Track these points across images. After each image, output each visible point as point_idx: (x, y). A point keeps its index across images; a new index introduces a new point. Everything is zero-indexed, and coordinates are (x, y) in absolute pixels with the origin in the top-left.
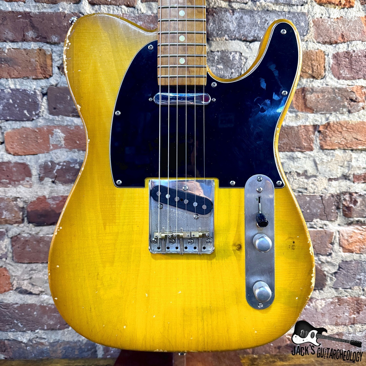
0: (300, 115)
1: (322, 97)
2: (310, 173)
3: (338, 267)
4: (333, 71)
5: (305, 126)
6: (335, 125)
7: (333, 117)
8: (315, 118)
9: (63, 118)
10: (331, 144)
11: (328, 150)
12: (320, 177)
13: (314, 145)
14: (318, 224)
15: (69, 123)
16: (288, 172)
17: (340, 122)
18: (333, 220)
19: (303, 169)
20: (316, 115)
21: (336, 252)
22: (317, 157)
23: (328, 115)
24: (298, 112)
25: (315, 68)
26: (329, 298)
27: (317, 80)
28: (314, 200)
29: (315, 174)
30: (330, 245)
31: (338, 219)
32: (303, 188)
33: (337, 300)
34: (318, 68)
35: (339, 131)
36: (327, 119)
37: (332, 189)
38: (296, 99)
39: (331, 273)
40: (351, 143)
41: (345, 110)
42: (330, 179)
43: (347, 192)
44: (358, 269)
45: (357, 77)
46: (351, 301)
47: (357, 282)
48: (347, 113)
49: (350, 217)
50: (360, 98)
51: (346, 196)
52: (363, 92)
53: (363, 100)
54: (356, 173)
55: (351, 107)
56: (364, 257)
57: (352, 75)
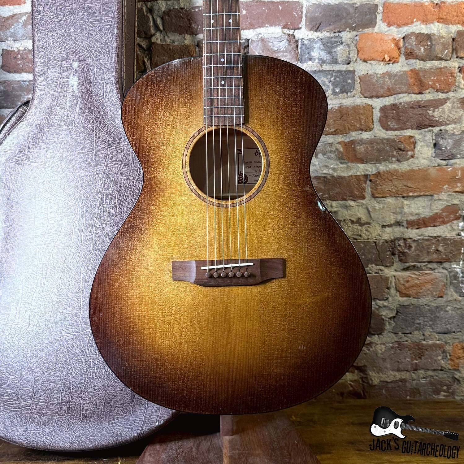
0: (350, 165)
1: (371, 148)
2: (364, 221)
3: (396, 311)
4: (381, 123)
5: (356, 176)
6: (385, 174)
7: (383, 167)
8: (366, 168)
10: (382, 192)
12: (374, 224)
13: (366, 194)
14: (373, 269)
16: (343, 220)
17: (390, 171)
18: (388, 265)
19: (356, 217)
20: (366, 165)
21: (392, 297)
22: (369, 205)
23: (378, 165)
24: (349, 163)
25: (363, 121)
26: (389, 343)
27: (366, 133)
28: (368, 246)
29: (369, 221)
30: (387, 289)
31: (395, 265)
32: (357, 235)
33: (397, 345)
34: (365, 122)
35: (389, 179)
36: (377, 168)
37: (386, 235)
38: (347, 151)
39: (389, 317)
40: (401, 190)
41: (394, 159)
42: (384, 225)
43: (401, 238)
44: (416, 314)
45: (405, 128)
46: (412, 346)
47: (417, 327)
48: (397, 162)
49: (406, 263)
50: (408, 147)
51: (401, 241)
52: (412, 142)
53: (412, 149)
54: (409, 219)
55: (400, 156)
56: (423, 301)
57: (400, 126)
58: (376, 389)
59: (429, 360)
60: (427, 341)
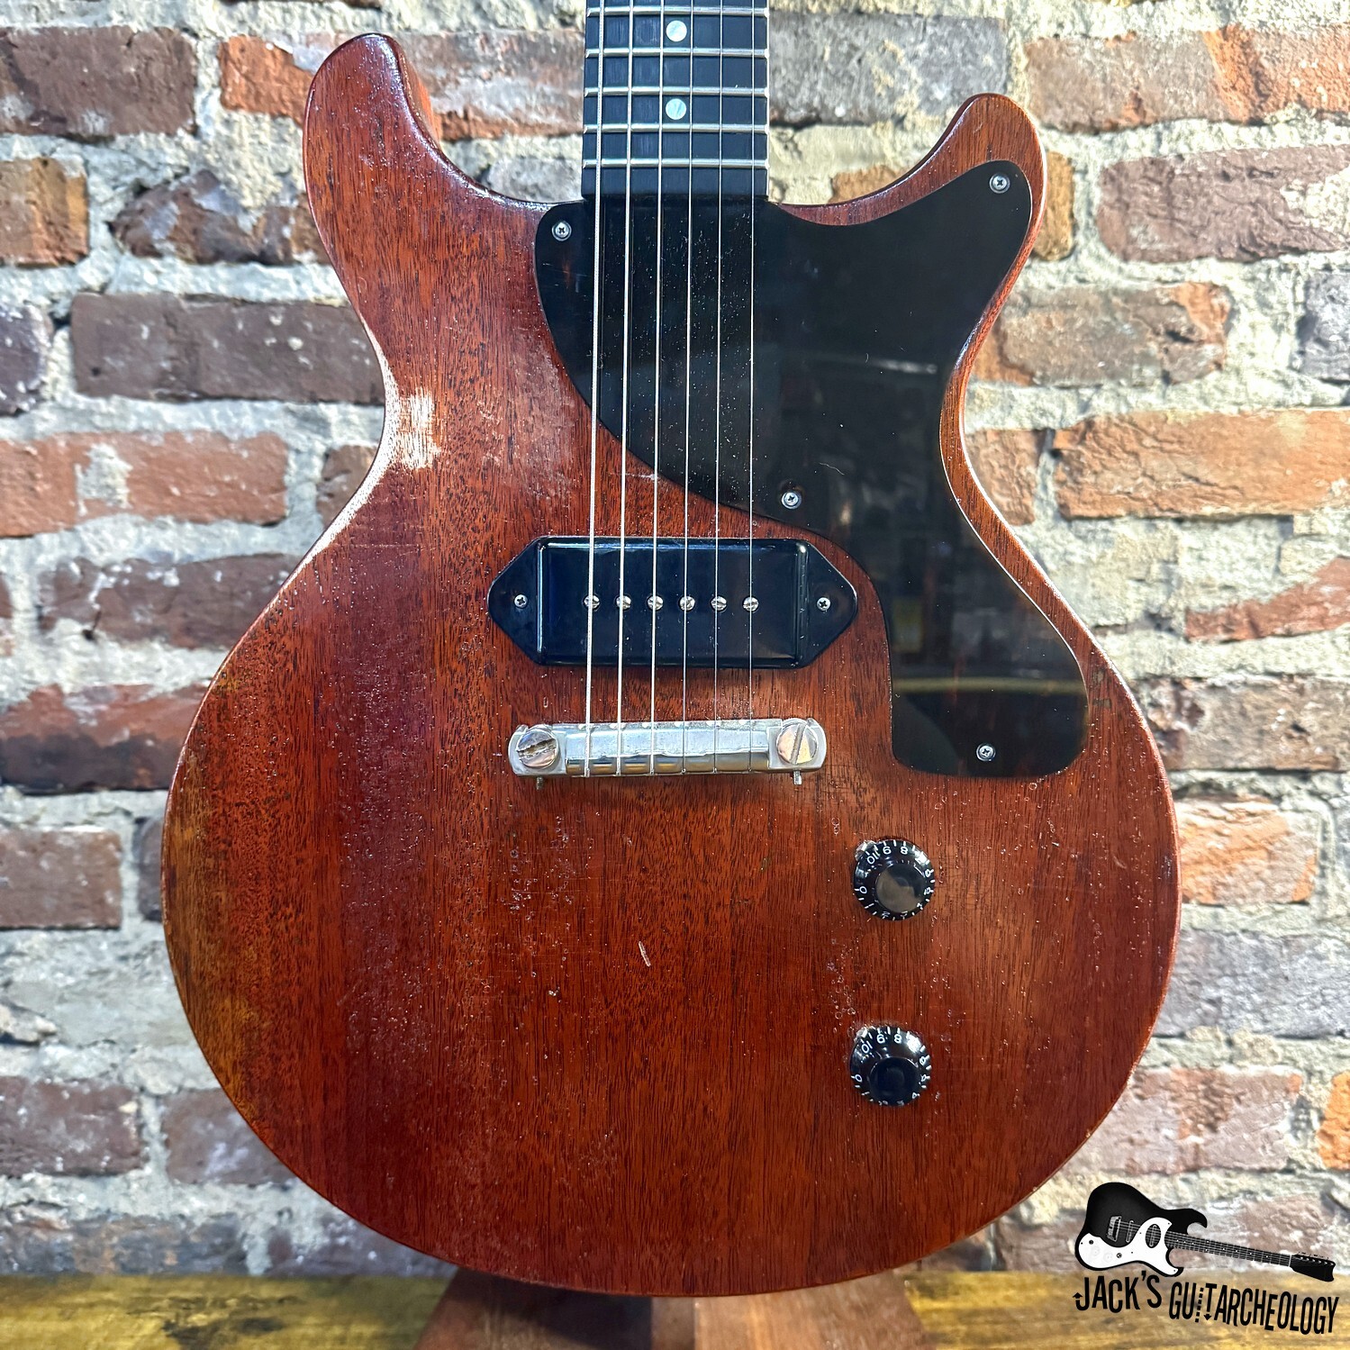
1: (1064, 325)
4: (1102, 231)
5: (1000, 433)
6: (1113, 429)
7: (1107, 399)
8: (1039, 404)
9: (123, 404)
10: (1098, 498)
11: (1089, 519)
13: (1037, 503)
15: (146, 425)
17: (1131, 418)
20: (1042, 393)
22: (1048, 545)
23: (1086, 393)
27: (1043, 265)
34: (1046, 221)
35: (1128, 448)
36: (1085, 407)
40: (1172, 493)
41: (1148, 372)
42: (1098, 627)
43: (1161, 677)
44: (1207, 964)
45: (1192, 252)
46: (1185, 1083)
47: (1206, 1013)
48: (1158, 382)
49: (1177, 770)
50: (1205, 329)
51: (1161, 689)
52: (1217, 308)
53: (1218, 335)
54: (1194, 606)
55: (1172, 361)
56: (1232, 917)
57: (1175, 245)
58: (1046, 1237)
59: (1246, 1136)
60: (1240, 1063)
